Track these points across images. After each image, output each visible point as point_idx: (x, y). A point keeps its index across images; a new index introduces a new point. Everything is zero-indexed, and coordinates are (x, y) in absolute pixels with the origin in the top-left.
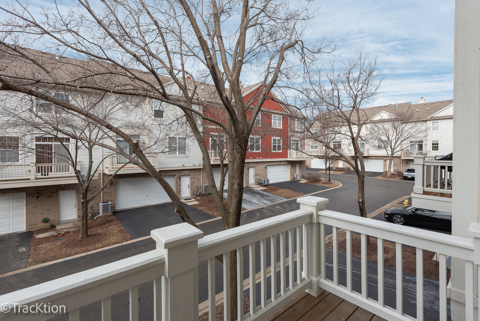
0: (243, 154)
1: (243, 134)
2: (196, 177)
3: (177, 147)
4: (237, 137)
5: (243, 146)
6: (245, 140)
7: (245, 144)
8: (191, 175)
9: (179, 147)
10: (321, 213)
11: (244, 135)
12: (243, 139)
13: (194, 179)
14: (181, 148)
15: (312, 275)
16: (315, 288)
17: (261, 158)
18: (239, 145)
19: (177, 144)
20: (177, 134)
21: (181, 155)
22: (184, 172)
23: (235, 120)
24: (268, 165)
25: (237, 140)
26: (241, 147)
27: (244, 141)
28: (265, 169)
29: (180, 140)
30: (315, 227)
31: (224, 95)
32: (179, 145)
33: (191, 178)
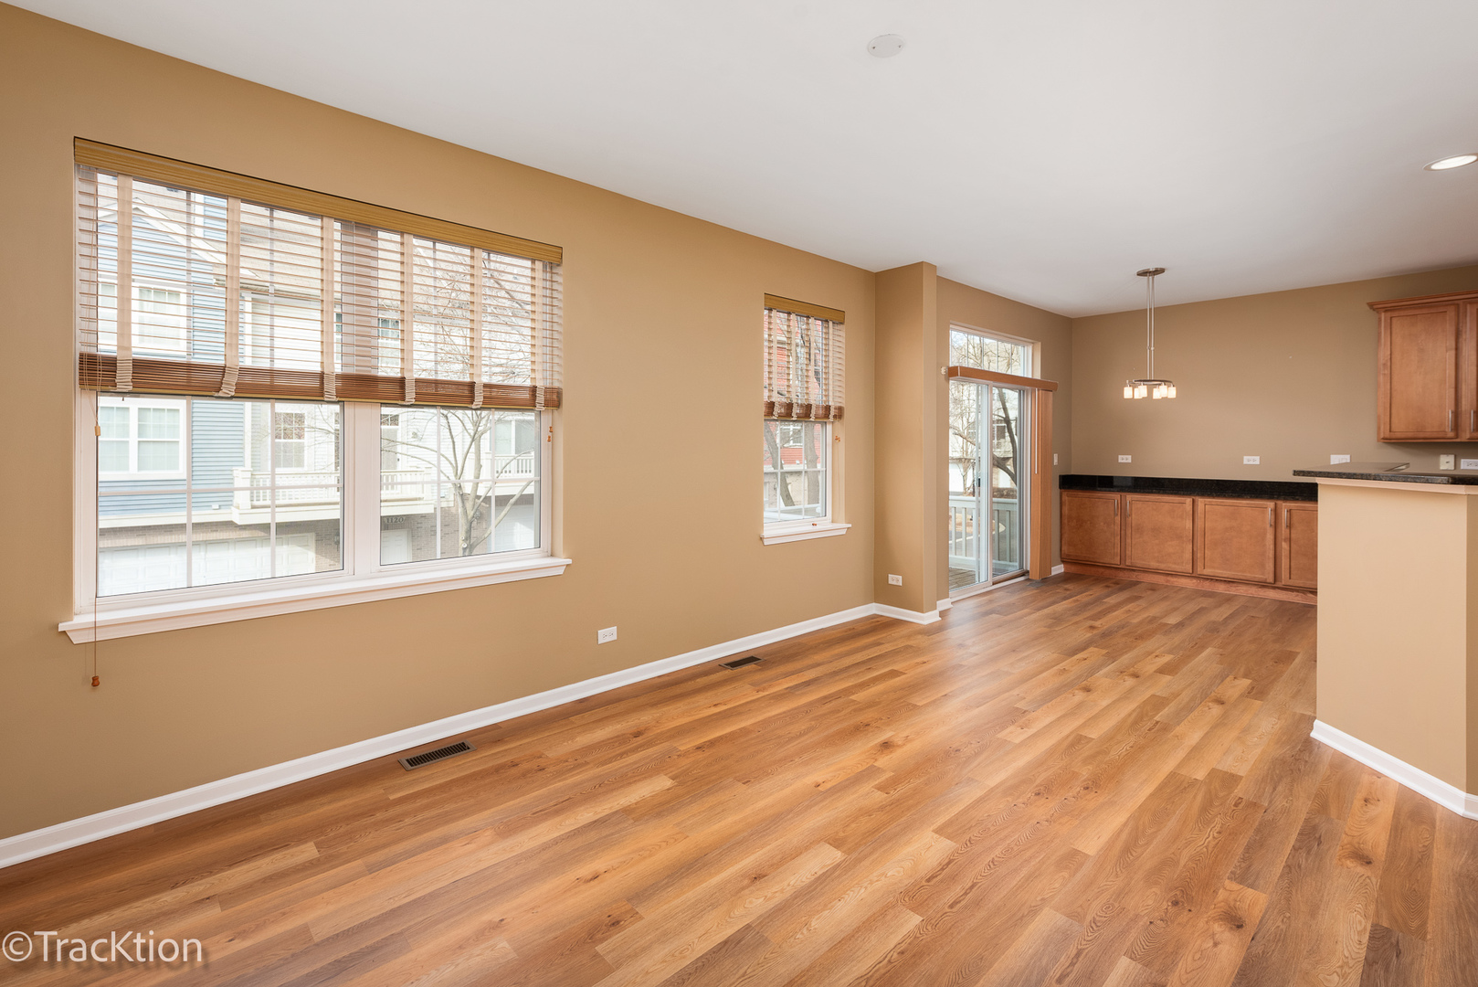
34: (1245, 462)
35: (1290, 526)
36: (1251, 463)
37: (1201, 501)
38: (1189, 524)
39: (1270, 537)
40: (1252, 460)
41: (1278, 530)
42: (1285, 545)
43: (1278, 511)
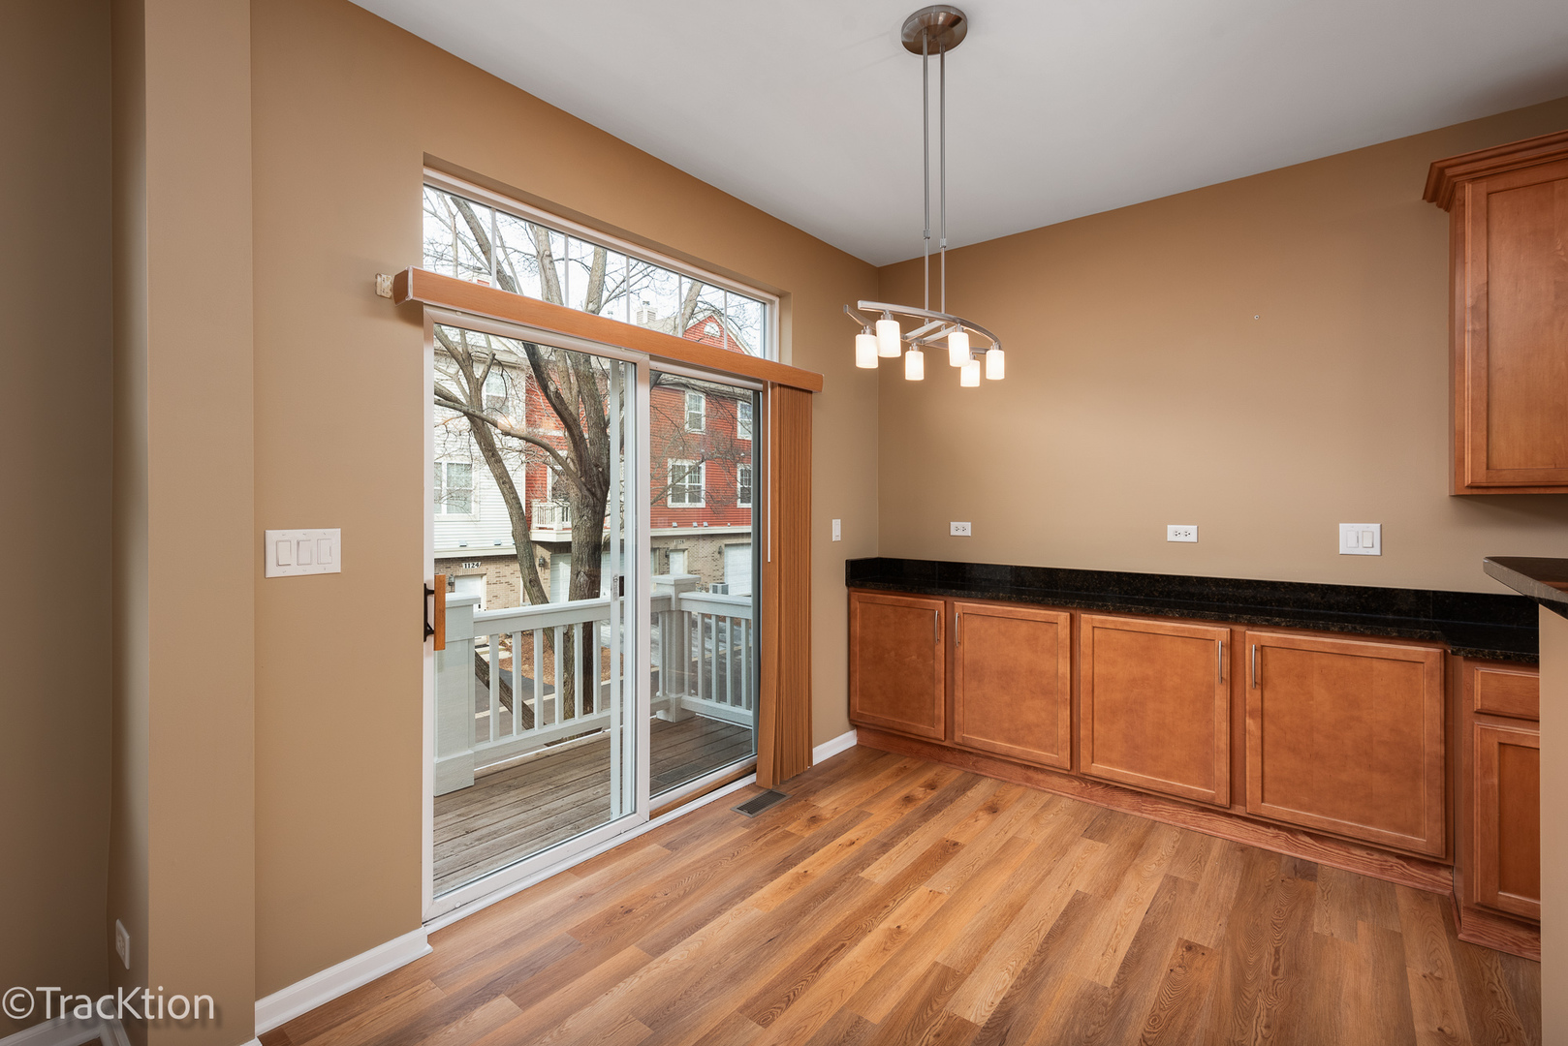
0: (598, 509)
1: (597, 466)
2: (503, 580)
3: (444, 493)
4: (585, 472)
5: (599, 493)
6: (601, 479)
7: (604, 488)
8: (488, 574)
9: (450, 493)
10: (683, 595)
11: (600, 469)
12: (598, 478)
13: (498, 586)
14: (454, 495)
15: (670, 691)
16: (673, 709)
17: (705, 524)
18: (588, 490)
19: (444, 485)
20: (444, 455)
21: (457, 516)
22: (464, 564)
23: (578, 438)
24: (726, 545)
25: (583, 479)
26: (593, 494)
27: (599, 482)
28: (717, 556)
29: (454, 471)
30: (675, 616)
31: (552, 388)
32: (448, 486)
33: (488, 583)
34: (1171, 537)
35: (1261, 683)
36: (1182, 538)
37: (1089, 620)
38: (1064, 668)
39: (1221, 702)
40: (1182, 532)
41: (1238, 690)
42: (1252, 725)
43: (1238, 647)
